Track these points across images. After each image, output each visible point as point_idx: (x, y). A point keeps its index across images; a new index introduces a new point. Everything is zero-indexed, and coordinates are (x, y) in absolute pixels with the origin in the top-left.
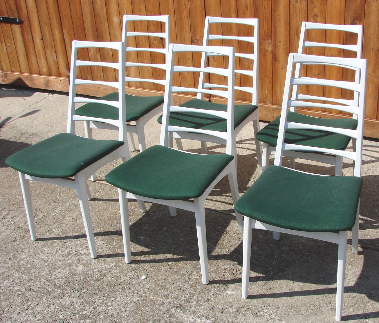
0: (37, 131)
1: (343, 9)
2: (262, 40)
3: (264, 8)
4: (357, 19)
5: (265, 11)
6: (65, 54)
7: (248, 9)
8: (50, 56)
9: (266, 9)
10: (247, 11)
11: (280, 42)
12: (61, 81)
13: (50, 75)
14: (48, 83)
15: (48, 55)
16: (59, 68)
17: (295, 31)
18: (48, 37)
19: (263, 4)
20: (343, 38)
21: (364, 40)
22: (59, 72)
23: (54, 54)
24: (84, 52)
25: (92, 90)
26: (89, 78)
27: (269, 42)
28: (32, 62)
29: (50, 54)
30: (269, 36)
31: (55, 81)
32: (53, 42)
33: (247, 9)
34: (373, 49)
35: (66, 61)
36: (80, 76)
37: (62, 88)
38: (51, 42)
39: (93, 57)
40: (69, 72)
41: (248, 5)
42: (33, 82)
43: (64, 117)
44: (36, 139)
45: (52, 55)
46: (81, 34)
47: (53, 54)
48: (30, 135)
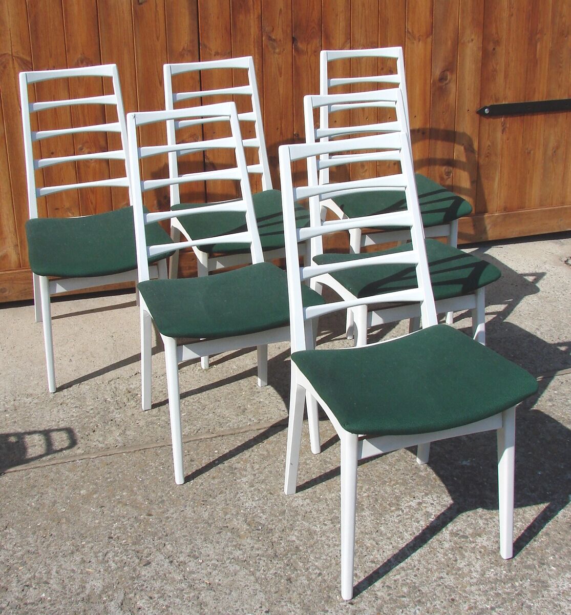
1: (428, 58)
3: (310, 71)
4: (447, 70)
5: (311, 73)
7: (283, 74)
9: (313, 70)
10: (281, 77)
11: (335, 121)
19: (308, 61)
21: (458, 100)
33: (281, 73)
34: (468, 110)
41: (283, 66)
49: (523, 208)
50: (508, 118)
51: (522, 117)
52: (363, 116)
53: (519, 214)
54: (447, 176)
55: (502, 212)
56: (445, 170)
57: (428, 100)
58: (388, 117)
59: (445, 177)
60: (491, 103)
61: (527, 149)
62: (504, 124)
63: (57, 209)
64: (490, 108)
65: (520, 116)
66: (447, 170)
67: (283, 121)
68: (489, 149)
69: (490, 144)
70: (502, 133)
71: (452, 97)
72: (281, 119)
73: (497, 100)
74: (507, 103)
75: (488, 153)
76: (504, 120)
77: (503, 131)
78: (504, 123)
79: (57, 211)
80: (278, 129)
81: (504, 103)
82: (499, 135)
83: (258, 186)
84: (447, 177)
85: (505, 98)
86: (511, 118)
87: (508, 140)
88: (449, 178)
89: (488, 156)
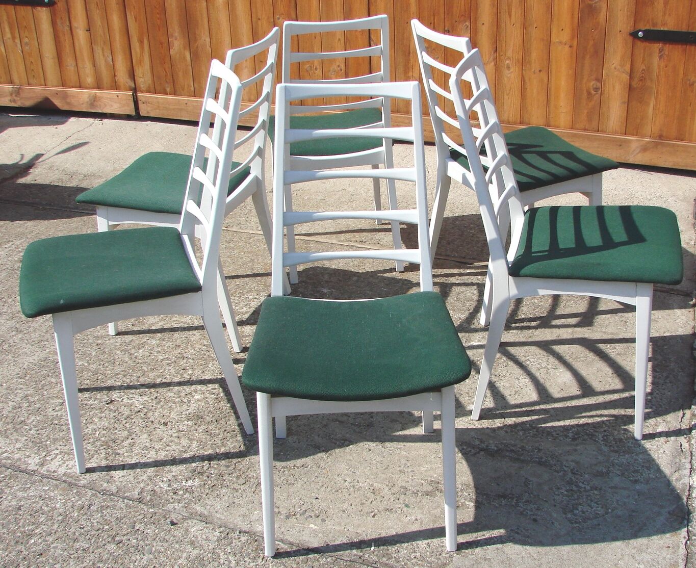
0: (95, 170)
2: (456, 22)
6: (128, 52)
8: (101, 57)
11: (483, 24)
12: (118, 96)
13: (99, 88)
14: (94, 101)
15: (96, 56)
16: (115, 76)
17: (507, 7)
18: (100, 26)
20: (577, 16)
21: (609, 19)
22: (116, 82)
23: (108, 53)
24: (162, 47)
25: (174, 109)
26: (168, 90)
27: (466, 25)
28: (68, 68)
29: (101, 53)
30: (466, 16)
31: (108, 97)
32: (108, 34)
34: (620, 31)
35: (129, 63)
36: (152, 87)
37: (120, 108)
38: (104, 33)
39: (178, 55)
40: (133, 81)
42: (68, 101)
43: (133, 150)
44: (97, 181)
45: (104, 55)
46: (158, 19)
47: (106, 54)
48: (85, 176)
49: (682, 140)
50: (668, 45)
51: (684, 46)
52: (510, 22)
53: (674, 145)
54: (595, 91)
55: (655, 139)
56: (593, 85)
57: (576, 16)
58: (535, 26)
59: (593, 92)
60: (647, 28)
61: (689, 80)
62: (661, 51)
63: (261, 62)
64: (644, 32)
65: (682, 45)
66: (595, 86)
67: (436, 17)
68: (643, 73)
69: (644, 68)
70: (659, 60)
71: (602, 16)
72: (434, 15)
73: (654, 25)
74: (666, 29)
75: (643, 77)
76: (663, 47)
77: (660, 58)
78: (663, 50)
79: (261, 63)
80: (431, 23)
81: (662, 29)
82: (656, 61)
83: (413, 70)
84: (595, 93)
85: (664, 25)
86: (671, 46)
87: (666, 67)
88: (597, 94)
89: (642, 80)
